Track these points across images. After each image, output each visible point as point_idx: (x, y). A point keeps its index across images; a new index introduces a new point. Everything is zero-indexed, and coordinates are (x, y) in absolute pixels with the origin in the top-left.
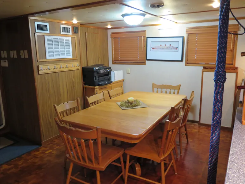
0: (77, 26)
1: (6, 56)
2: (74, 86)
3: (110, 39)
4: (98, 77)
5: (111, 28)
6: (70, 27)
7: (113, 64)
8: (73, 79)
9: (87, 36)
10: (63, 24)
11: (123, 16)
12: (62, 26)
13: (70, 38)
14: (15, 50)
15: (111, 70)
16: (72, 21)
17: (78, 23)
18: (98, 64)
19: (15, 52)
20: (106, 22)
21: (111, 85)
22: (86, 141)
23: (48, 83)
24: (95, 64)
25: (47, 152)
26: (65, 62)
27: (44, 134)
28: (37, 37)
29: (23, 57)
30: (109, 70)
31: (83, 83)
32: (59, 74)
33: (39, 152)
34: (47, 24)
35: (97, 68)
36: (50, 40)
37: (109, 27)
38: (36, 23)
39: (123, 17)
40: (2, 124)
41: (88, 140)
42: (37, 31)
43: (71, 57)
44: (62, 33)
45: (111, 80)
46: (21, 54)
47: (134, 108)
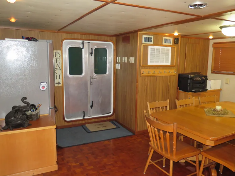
0: (178, 37)
1: (120, 61)
2: (169, 90)
3: (211, 49)
4: (193, 84)
5: (213, 39)
6: (172, 39)
7: (212, 73)
8: (169, 84)
9: (187, 46)
10: (165, 36)
11: (222, 27)
12: (164, 38)
13: (170, 48)
14: (126, 57)
15: (207, 79)
16: (173, 34)
17: (179, 35)
18: (196, 72)
19: (126, 58)
20: (209, 33)
21: (205, 93)
22: (165, 132)
23: (147, 84)
24: (192, 72)
25: (138, 140)
26: (163, 68)
27: (138, 125)
28: (143, 47)
29: (131, 62)
30: (205, 78)
31: (178, 88)
32: (157, 78)
33: (133, 138)
34: (152, 37)
35: (192, 76)
36: (152, 50)
37: (211, 37)
38: (144, 36)
39: (221, 29)
40: (111, 112)
41: (166, 132)
42: (143, 42)
43: (169, 64)
44: (164, 44)
45: (206, 88)
46: (130, 60)
47: (220, 116)
